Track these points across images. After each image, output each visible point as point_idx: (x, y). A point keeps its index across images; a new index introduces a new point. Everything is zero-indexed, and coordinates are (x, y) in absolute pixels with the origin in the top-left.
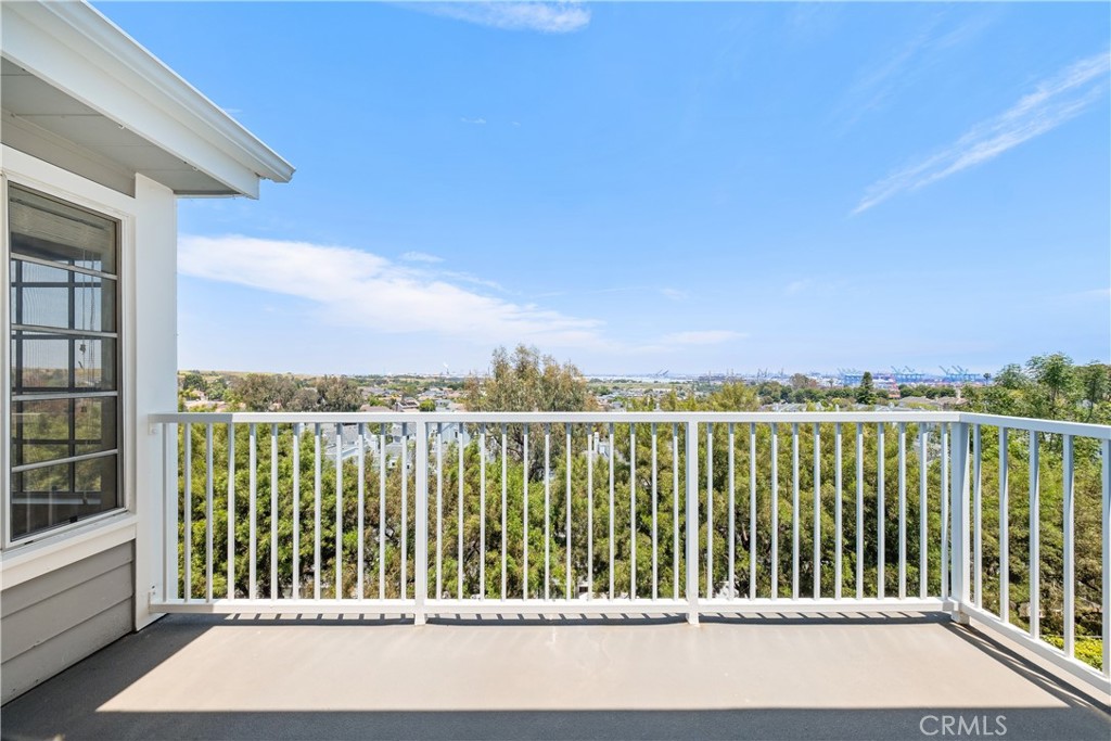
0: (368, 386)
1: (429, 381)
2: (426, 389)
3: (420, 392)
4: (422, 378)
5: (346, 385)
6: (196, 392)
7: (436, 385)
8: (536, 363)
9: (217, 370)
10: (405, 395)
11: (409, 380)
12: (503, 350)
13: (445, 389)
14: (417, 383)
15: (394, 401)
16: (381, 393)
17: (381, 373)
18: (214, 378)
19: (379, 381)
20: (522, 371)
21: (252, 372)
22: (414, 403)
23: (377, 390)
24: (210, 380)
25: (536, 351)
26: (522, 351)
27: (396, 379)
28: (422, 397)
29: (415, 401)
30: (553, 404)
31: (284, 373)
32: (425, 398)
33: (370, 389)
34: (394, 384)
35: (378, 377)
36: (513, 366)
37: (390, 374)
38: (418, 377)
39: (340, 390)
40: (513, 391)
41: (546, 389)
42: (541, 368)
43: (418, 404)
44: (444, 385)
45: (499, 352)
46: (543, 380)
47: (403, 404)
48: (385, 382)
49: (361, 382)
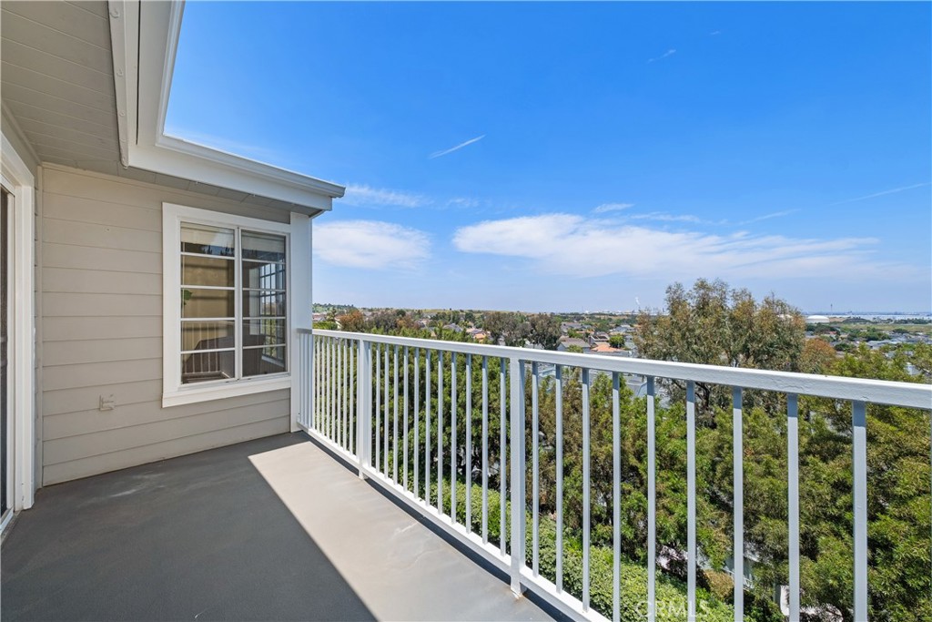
0: (569, 321)
1: (622, 318)
2: (617, 326)
3: (611, 328)
4: (615, 315)
5: (551, 320)
6: (470, 323)
7: (627, 322)
8: (723, 299)
9: (481, 309)
10: (596, 331)
11: (602, 317)
12: (679, 286)
13: (636, 325)
14: (610, 320)
15: (587, 335)
16: (578, 328)
17: (580, 311)
18: (479, 315)
19: (578, 317)
20: (703, 308)
21: (498, 310)
22: (604, 338)
23: (576, 325)
24: (477, 315)
25: (723, 285)
26: (702, 285)
27: (592, 316)
28: (614, 332)
29: (606, 336)
30: (745, 346)
31: (515, 311)
32: (616, 333)
33: (571, 324)
34: (591, 320)
35: (577, 314)
36: (692, 303)
37: (587, 312)
38: (611, 315)
39: (545, 324)
40: (688, 330)
41: (736, 328)
42: (730, 304)
43: (609, 339)
44: (635, 322)
45: (674, 288)
46: (732, 319)
47: (595, 338)
48: (583, 318)
49: (565, 318)
